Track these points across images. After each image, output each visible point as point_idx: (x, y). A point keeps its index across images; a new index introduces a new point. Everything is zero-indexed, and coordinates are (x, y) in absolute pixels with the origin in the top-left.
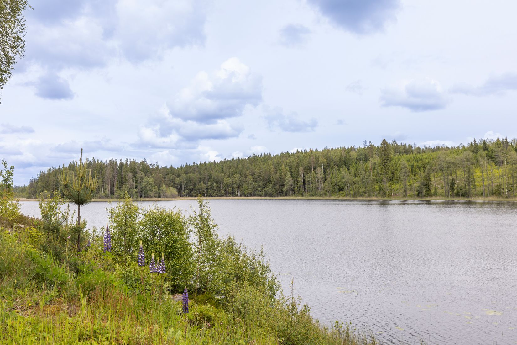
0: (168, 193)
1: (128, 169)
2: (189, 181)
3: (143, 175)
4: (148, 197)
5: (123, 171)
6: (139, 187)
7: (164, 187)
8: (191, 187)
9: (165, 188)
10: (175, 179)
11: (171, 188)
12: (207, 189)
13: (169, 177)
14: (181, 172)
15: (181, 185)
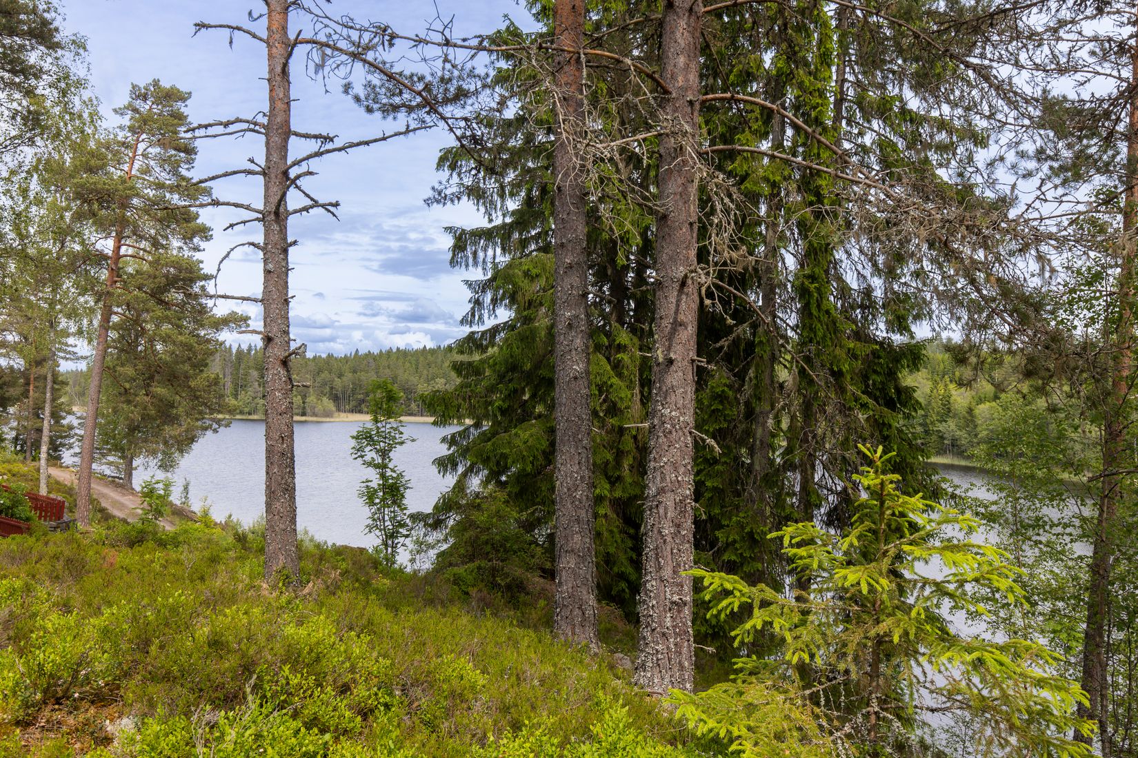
0: (319, 408)
1: (251, 364)
2: (357, 385)
5: (243, 366)
7: (311, 399)
8: (361, 397)
9: (315, 400)
10: (333, 381)
11: (325, 400)
13: (323, 375)
14: (346, 368)
15: (344, 393)
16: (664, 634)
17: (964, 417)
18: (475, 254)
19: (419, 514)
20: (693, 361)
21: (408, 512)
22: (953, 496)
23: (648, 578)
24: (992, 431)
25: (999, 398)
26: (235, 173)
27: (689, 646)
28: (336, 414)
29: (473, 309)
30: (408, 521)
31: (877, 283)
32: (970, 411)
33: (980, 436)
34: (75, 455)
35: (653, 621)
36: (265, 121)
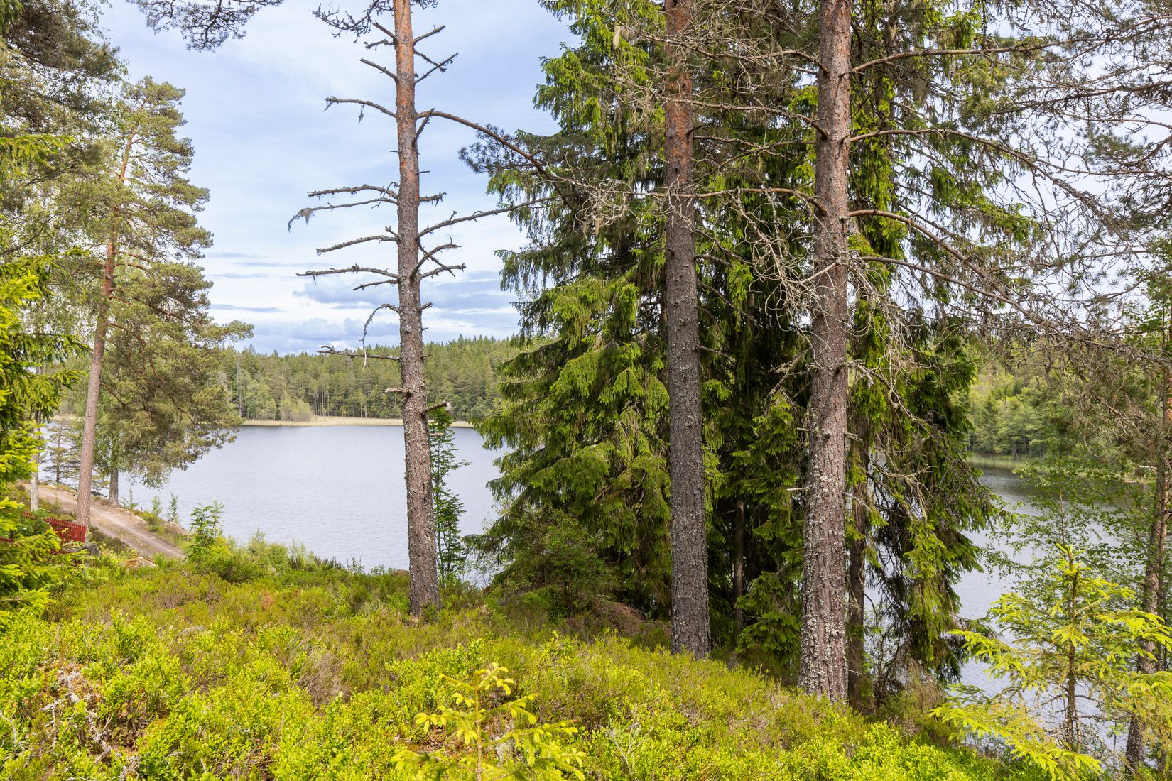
0: (294, 411)
2: (335, 386)
3: (249, 377)
4: (256, 419)
6: (240, 399)
7: (286, 401)
8: (340, 398)
9: (290, 403)
10: (308, 382)
11: (301, 402)
12: (370, 403)
13: (297, 376)
14: (322, 368)
15: (320, 395)
16: (824, 662)
17: (983, 413)
18: (526, 277)
19: (473, 537)
20: (845, 435)
21: (462, 535)
22: (1003, 514)
23: (809, 615)
24: (1013, 428)
25: (1020, 392)
26: (369, 239)
27: (844, 670)
28: (313, 417)
29: (522, 331)
30: (462, 544)
31: (928, 306)
32: (989, 406)
33: (999, 432)
34: (49, 469)
35: (814, 651)
36: (396, 191)
